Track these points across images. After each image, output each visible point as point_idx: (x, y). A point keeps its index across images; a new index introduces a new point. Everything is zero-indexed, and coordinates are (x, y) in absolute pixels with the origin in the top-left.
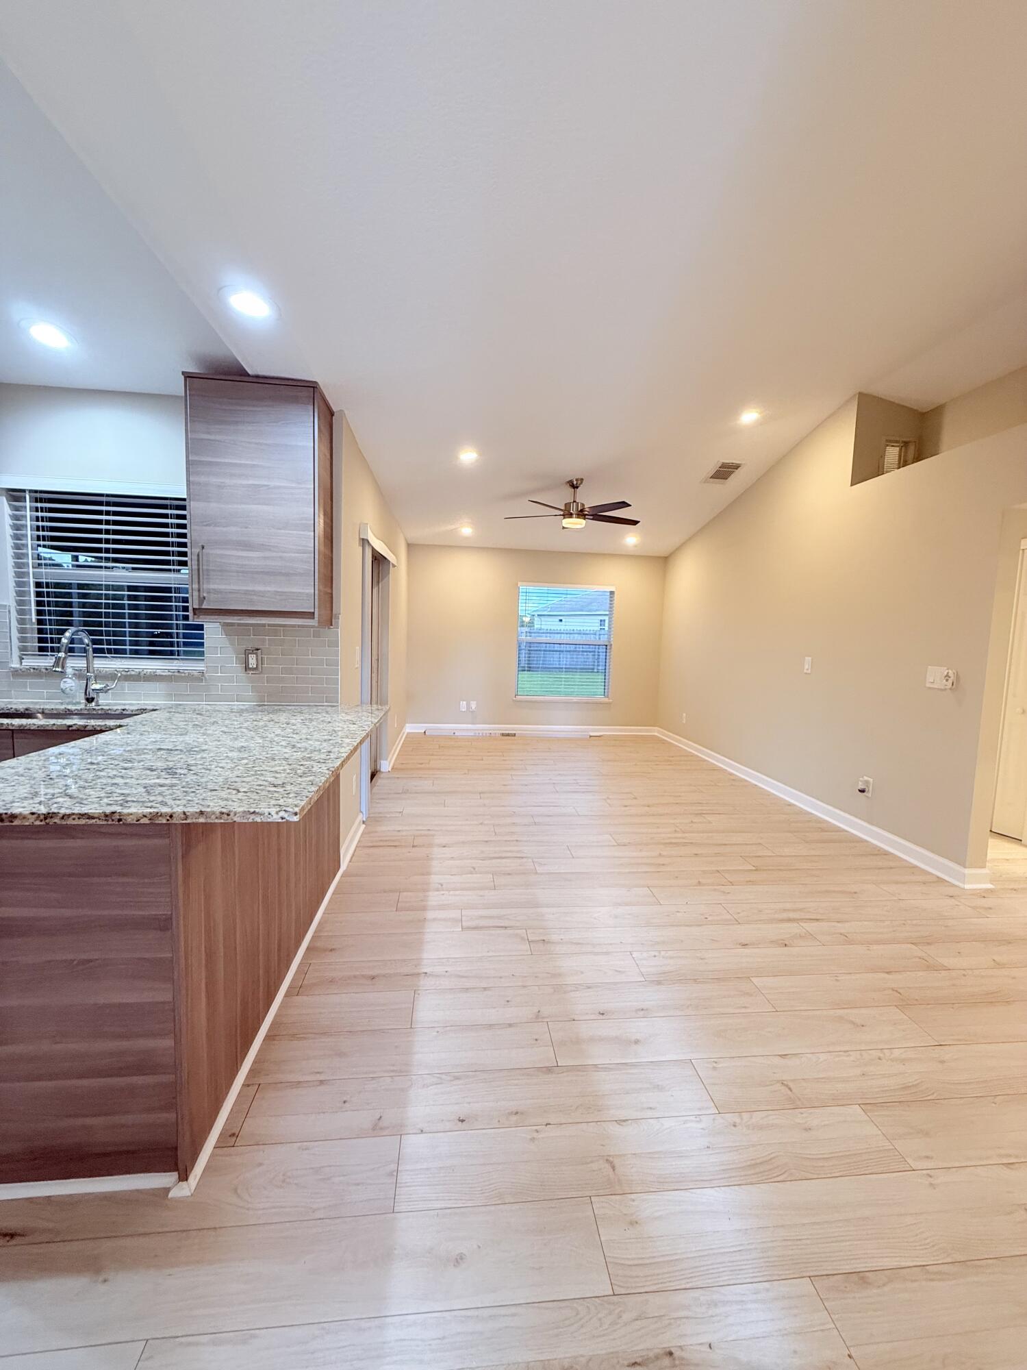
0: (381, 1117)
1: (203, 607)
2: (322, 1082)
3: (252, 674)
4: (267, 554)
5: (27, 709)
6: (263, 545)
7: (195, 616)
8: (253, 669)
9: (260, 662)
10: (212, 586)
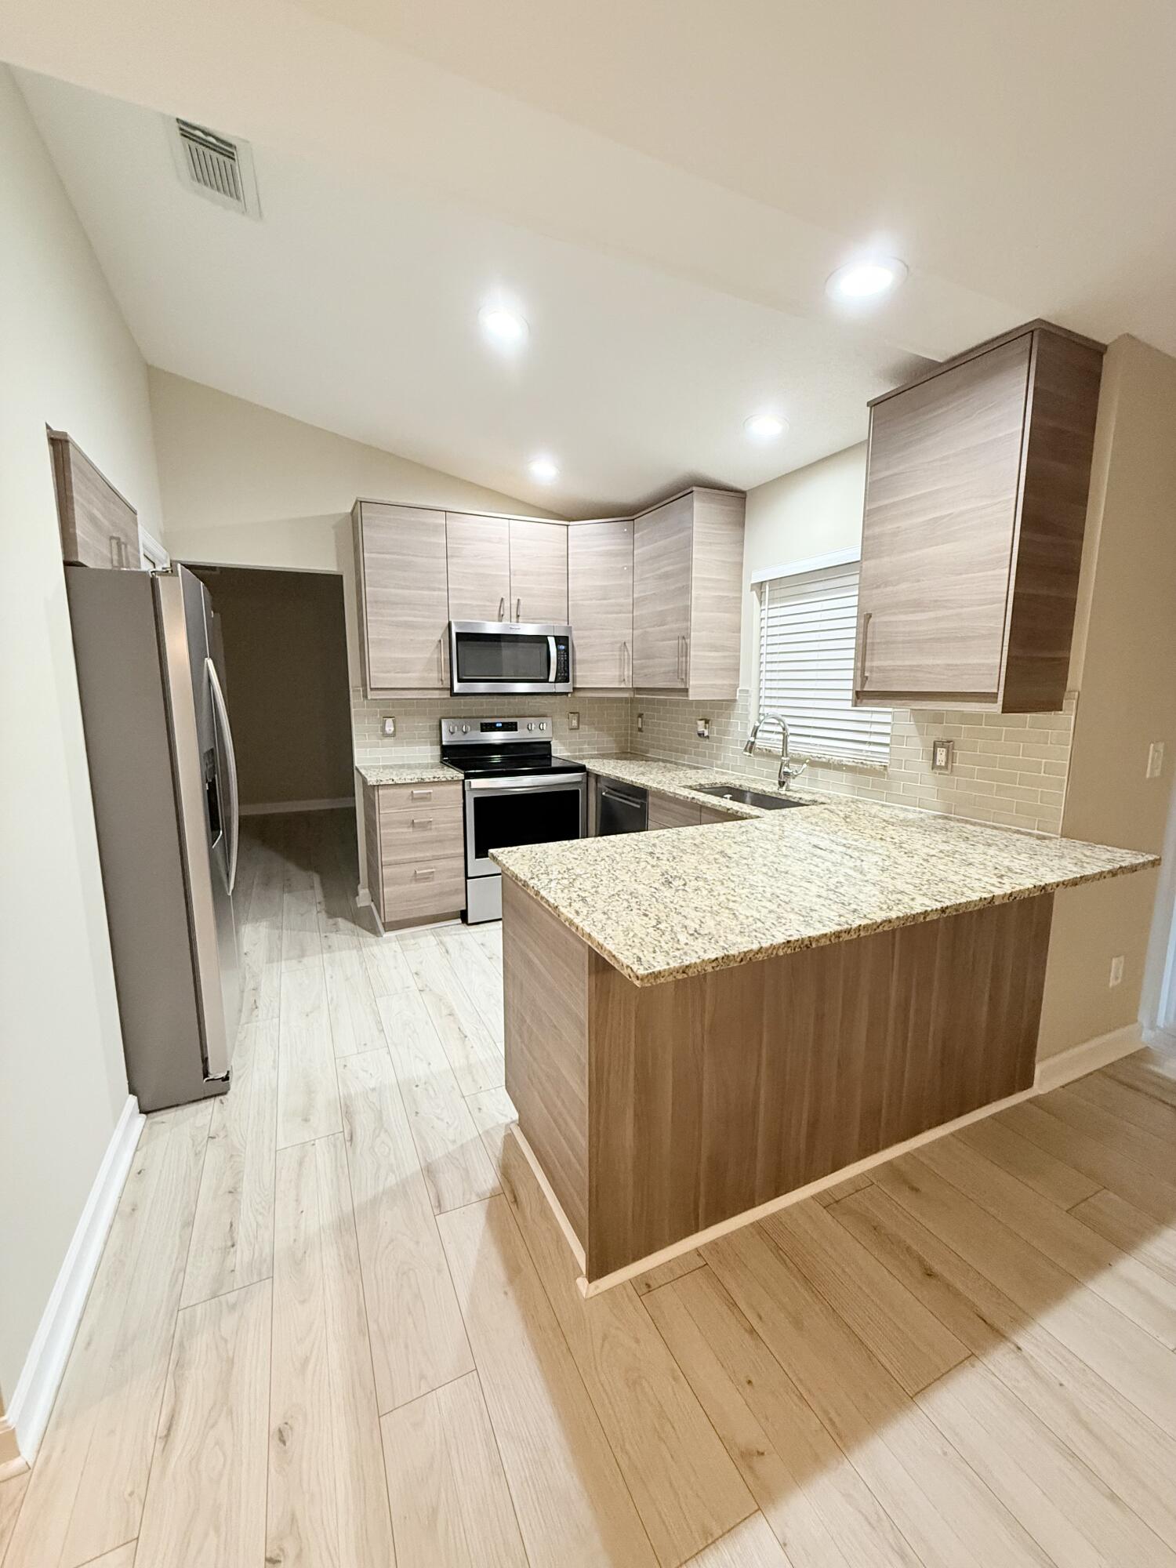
0: (763, 1454)
1: (865, 689)
2: (752, 1331)
3: (939, 774)
4: (940, 613)
5: (740, 786)
6: (936, 601)
7: (859, 701)
8: (940, 767)
9: (950, 757)
10: (875, 664)
